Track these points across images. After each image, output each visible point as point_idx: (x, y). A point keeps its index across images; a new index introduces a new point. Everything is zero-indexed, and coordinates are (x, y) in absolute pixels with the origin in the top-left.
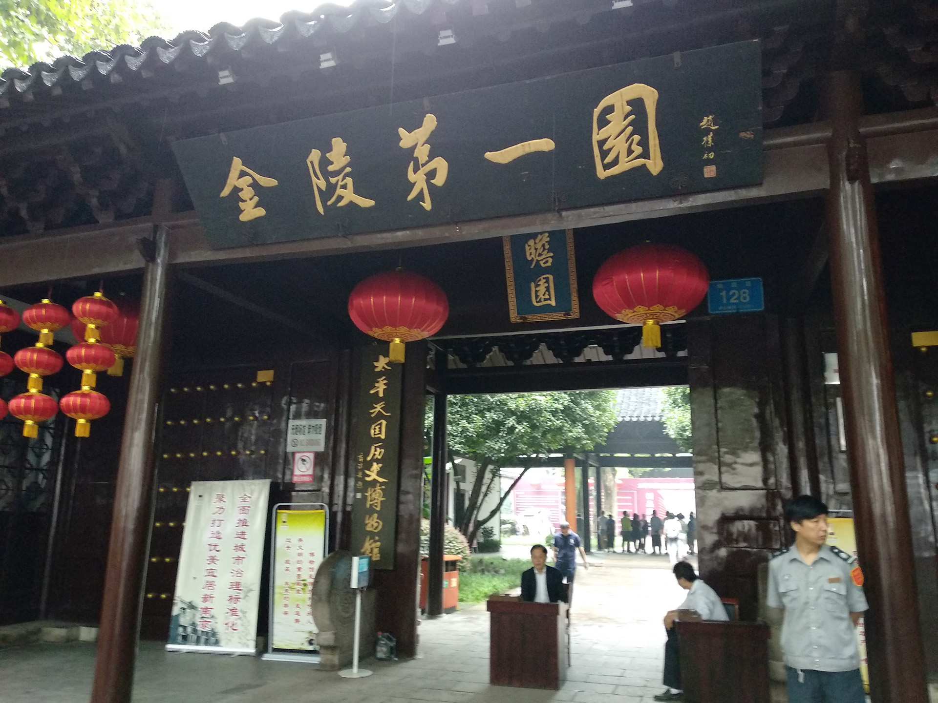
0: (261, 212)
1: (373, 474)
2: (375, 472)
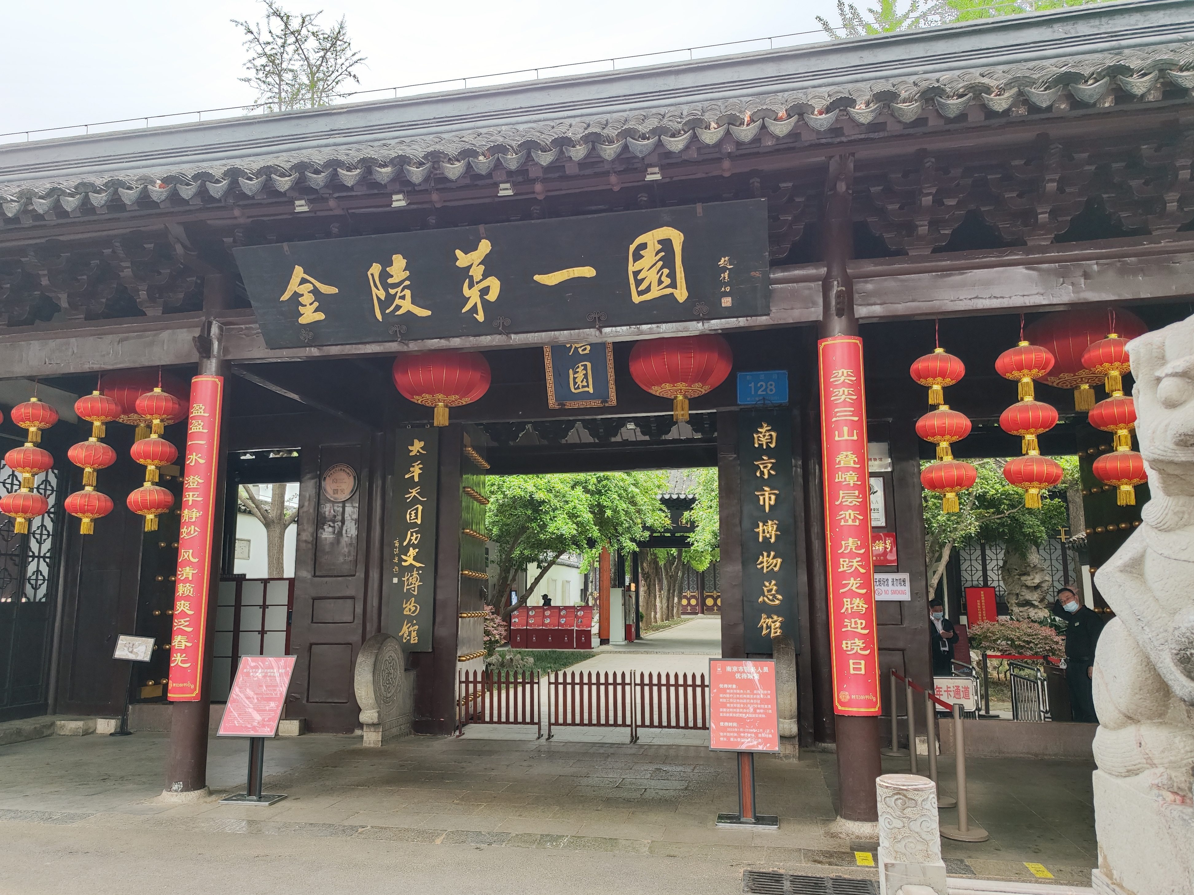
0: (320, 316)
1: (409, 559)
2: (412, 557)
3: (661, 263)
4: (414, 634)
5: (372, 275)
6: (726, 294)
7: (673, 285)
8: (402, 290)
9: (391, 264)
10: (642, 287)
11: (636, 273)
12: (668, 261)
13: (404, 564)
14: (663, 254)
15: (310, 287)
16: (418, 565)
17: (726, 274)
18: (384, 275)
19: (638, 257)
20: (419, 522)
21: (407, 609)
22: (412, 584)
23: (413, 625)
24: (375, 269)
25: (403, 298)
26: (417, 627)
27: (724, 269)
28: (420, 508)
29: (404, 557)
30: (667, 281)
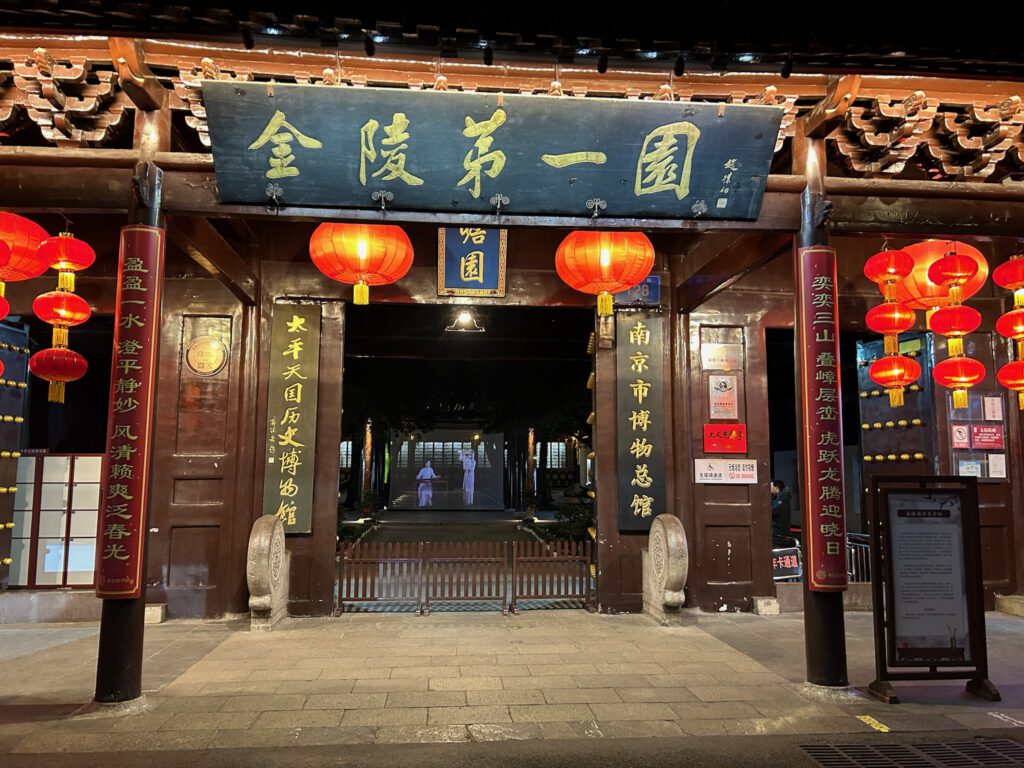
0: (294, 171)
1: (287, 439)
2: (290, 436)
3: (672, 157)
4: (292, 515)
5: (366, 133)
6: (723, 196)
7: (677, 182)
8: (397, 154)
9: (390, 122)
10: (648, 180)
11: (645, 165)
12: (679, 158)
13: (281, 443)
14: (676, 148)
15: (288, 137)
16: (297, 445)
17: (729, 176)
18: (380, 134)
19: (651, 149)
20: (298, 400)
21: (285, 490)
22: (289, 464)
23: (291, 506)
24: (372, 125)
25: (395, 162)
26: (295, 508)
27: (729, 171)
28: (300, 386)
29: (281, 436)
30: (673, 176)
